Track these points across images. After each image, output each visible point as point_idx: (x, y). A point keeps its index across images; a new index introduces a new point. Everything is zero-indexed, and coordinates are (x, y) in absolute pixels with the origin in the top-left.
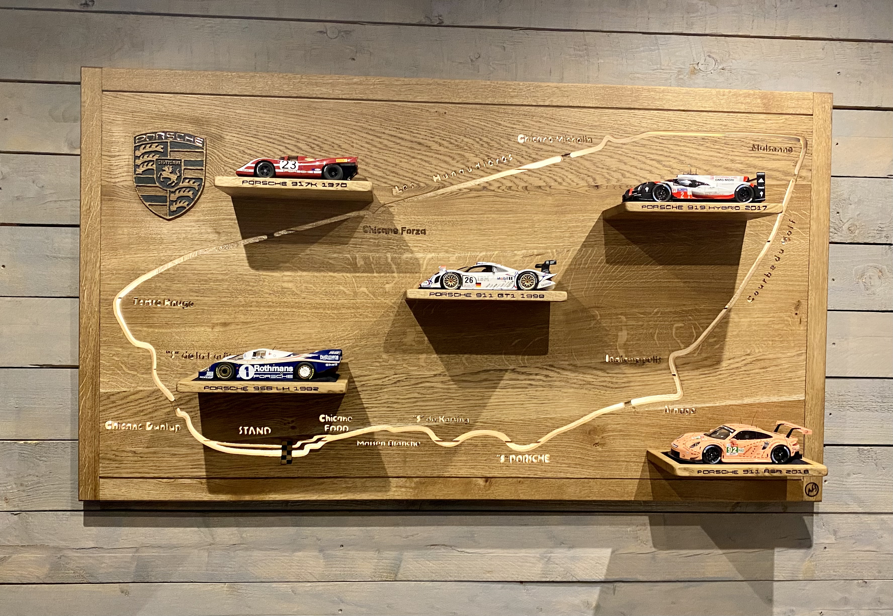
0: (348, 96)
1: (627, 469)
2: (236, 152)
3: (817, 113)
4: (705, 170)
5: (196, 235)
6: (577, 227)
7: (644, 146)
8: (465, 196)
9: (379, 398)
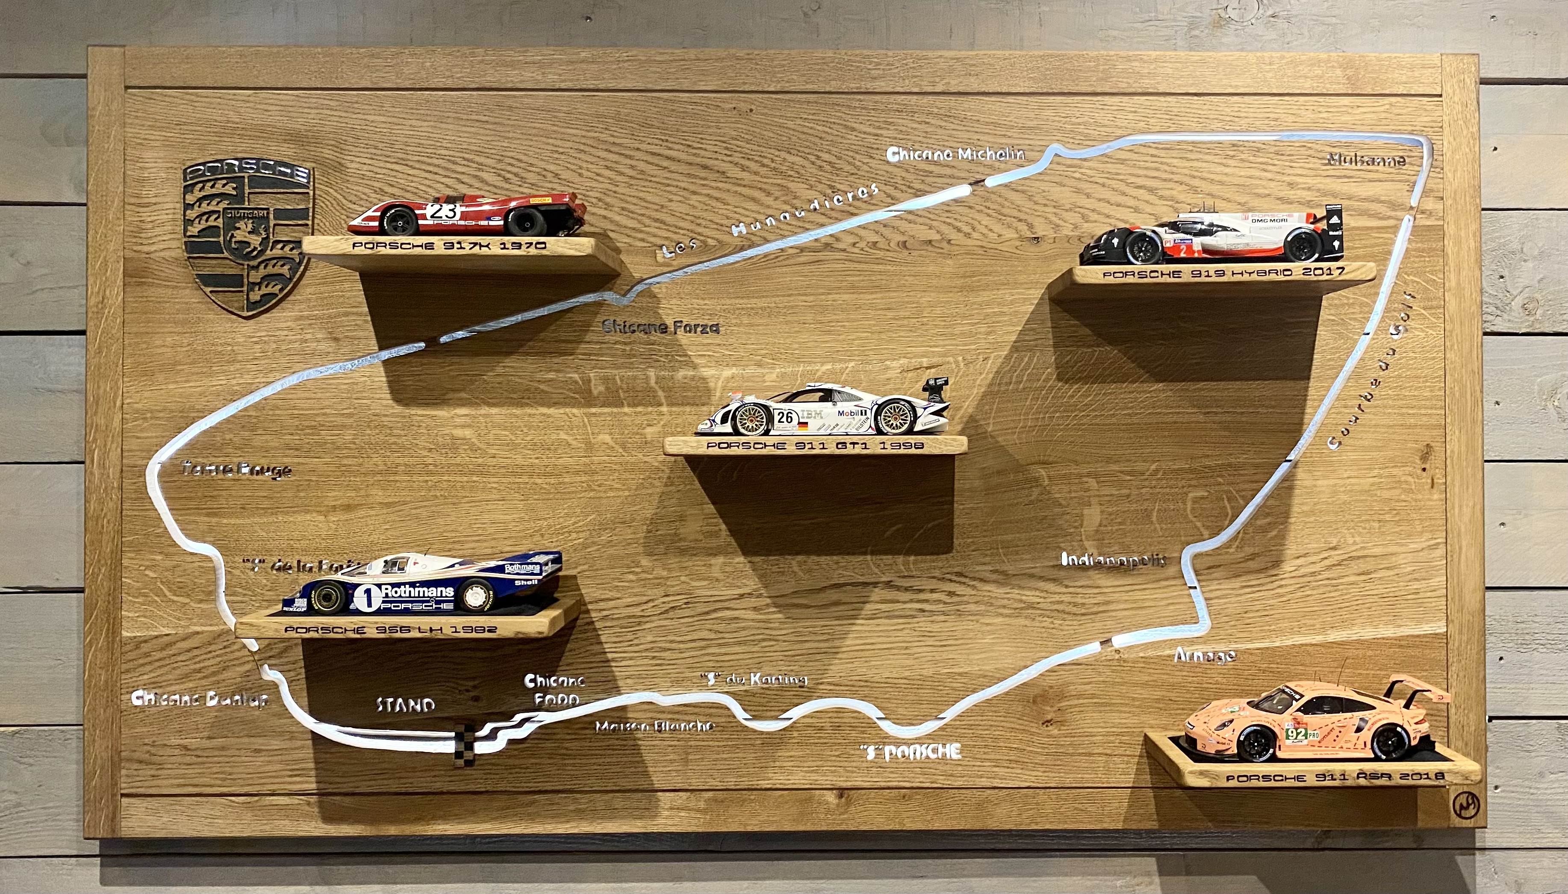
0: (570, 85)
1: (1108, 771)
2: (366, 191)
3: (1450, 91)
4: (1239, 204)
5: (296, 345)
6: (1003, 314)
7: (1122, 161)
8: (792, 261)
9: (636, 642)
